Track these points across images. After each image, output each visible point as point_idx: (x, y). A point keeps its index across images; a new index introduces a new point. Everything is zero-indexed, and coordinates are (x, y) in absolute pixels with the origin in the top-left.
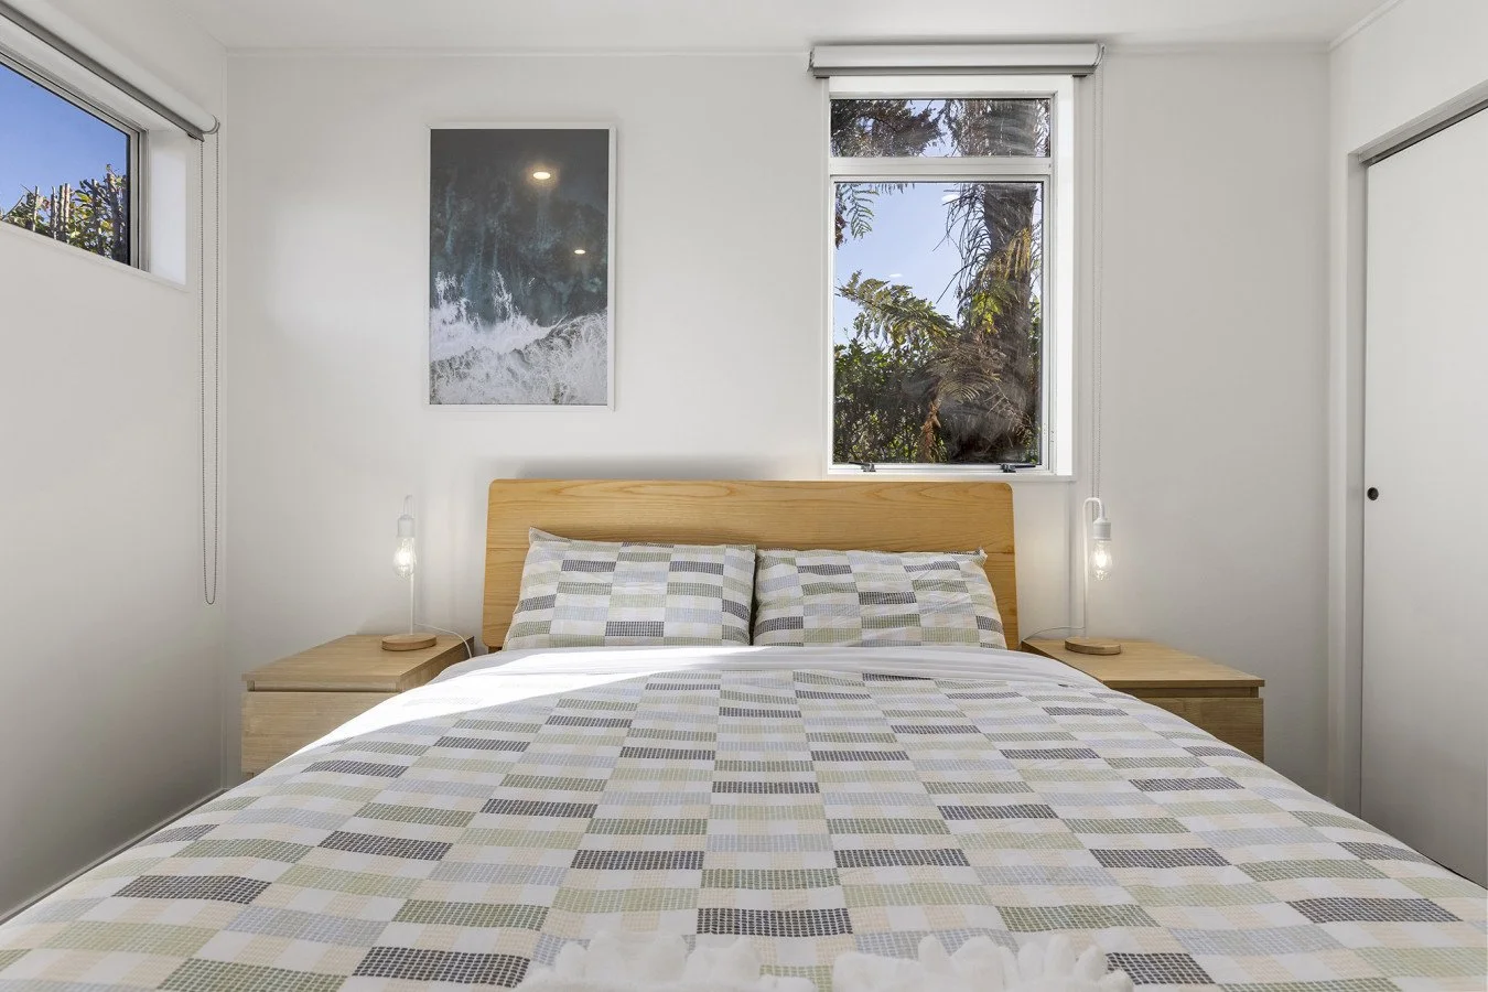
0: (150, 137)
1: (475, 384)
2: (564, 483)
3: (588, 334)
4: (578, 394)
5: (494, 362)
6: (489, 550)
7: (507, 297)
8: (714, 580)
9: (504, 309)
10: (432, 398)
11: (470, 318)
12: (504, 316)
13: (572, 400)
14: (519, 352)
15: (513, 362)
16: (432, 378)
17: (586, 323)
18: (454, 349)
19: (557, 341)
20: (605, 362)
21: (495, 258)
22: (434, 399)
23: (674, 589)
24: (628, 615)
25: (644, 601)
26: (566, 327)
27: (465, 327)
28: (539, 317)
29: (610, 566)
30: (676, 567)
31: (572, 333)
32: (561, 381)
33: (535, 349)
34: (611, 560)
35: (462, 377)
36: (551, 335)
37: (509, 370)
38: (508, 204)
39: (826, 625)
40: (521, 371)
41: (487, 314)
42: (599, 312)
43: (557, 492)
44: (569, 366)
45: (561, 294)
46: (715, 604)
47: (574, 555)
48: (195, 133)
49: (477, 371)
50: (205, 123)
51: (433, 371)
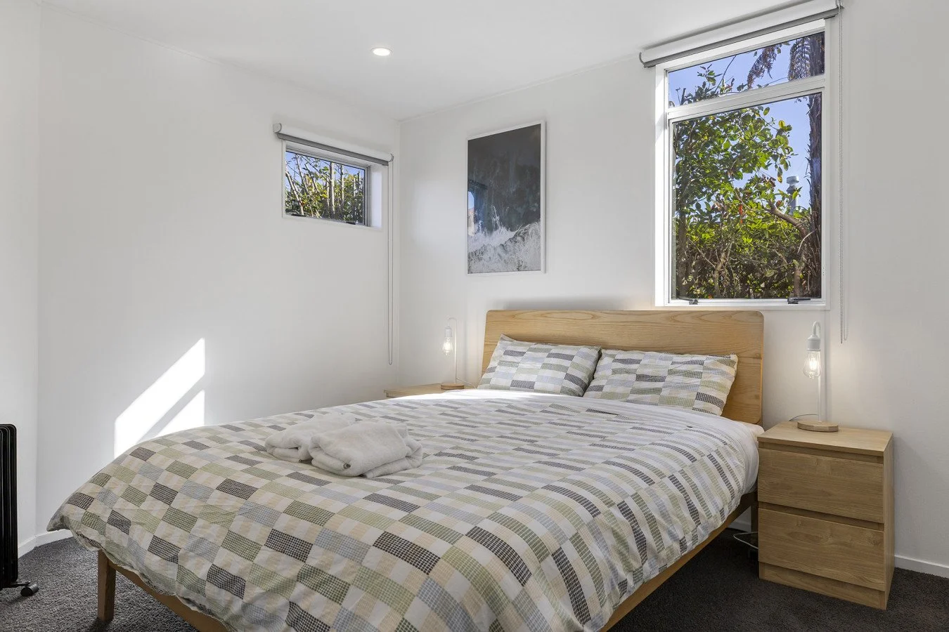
0: (371, 169)
1: (485, 263)
2: (517, 312)
3: (532, 233)
4: (528, 265)
5: (493, 251)
6: (485, 345)
7: (498, 218)
8: (566, 363)
9: (496, 224)
10: (469, 270)
11: (483, 230)
12: (496, 228)
13: (526, 269)
14: (503, 245)
15: (500, 250)
16: (469, 261)
17: (531, 228)
18: (477, 246)
19: (519, 238)
20: (540, 247)
21: (493, 200)
22: (470, 271)
23: (545, 366)
24: (522, 377)
25: (530, 371)
26: (522, 230)
27: (481, 234)
28: (511, 227)
29: (522, 354)
30: (550, 356)
31: (525, 233)
32: (521, 259)
33: (509, 243)
34: (524, 351)
35: (480, 259)
36: (516, 236)
37: (499, 255)
38: (498, 171)
39: (612, 390)
40: (503, 255)
41: (489, 228)
42: (537, 221)
43: (513, 316)
44: (525, 251)
45: (520, 214)
46: (562, 375)
47: (511, 348)
48: (385, 163)
49: (485, 257)
50: (387, 158)
51: (469, 257)
